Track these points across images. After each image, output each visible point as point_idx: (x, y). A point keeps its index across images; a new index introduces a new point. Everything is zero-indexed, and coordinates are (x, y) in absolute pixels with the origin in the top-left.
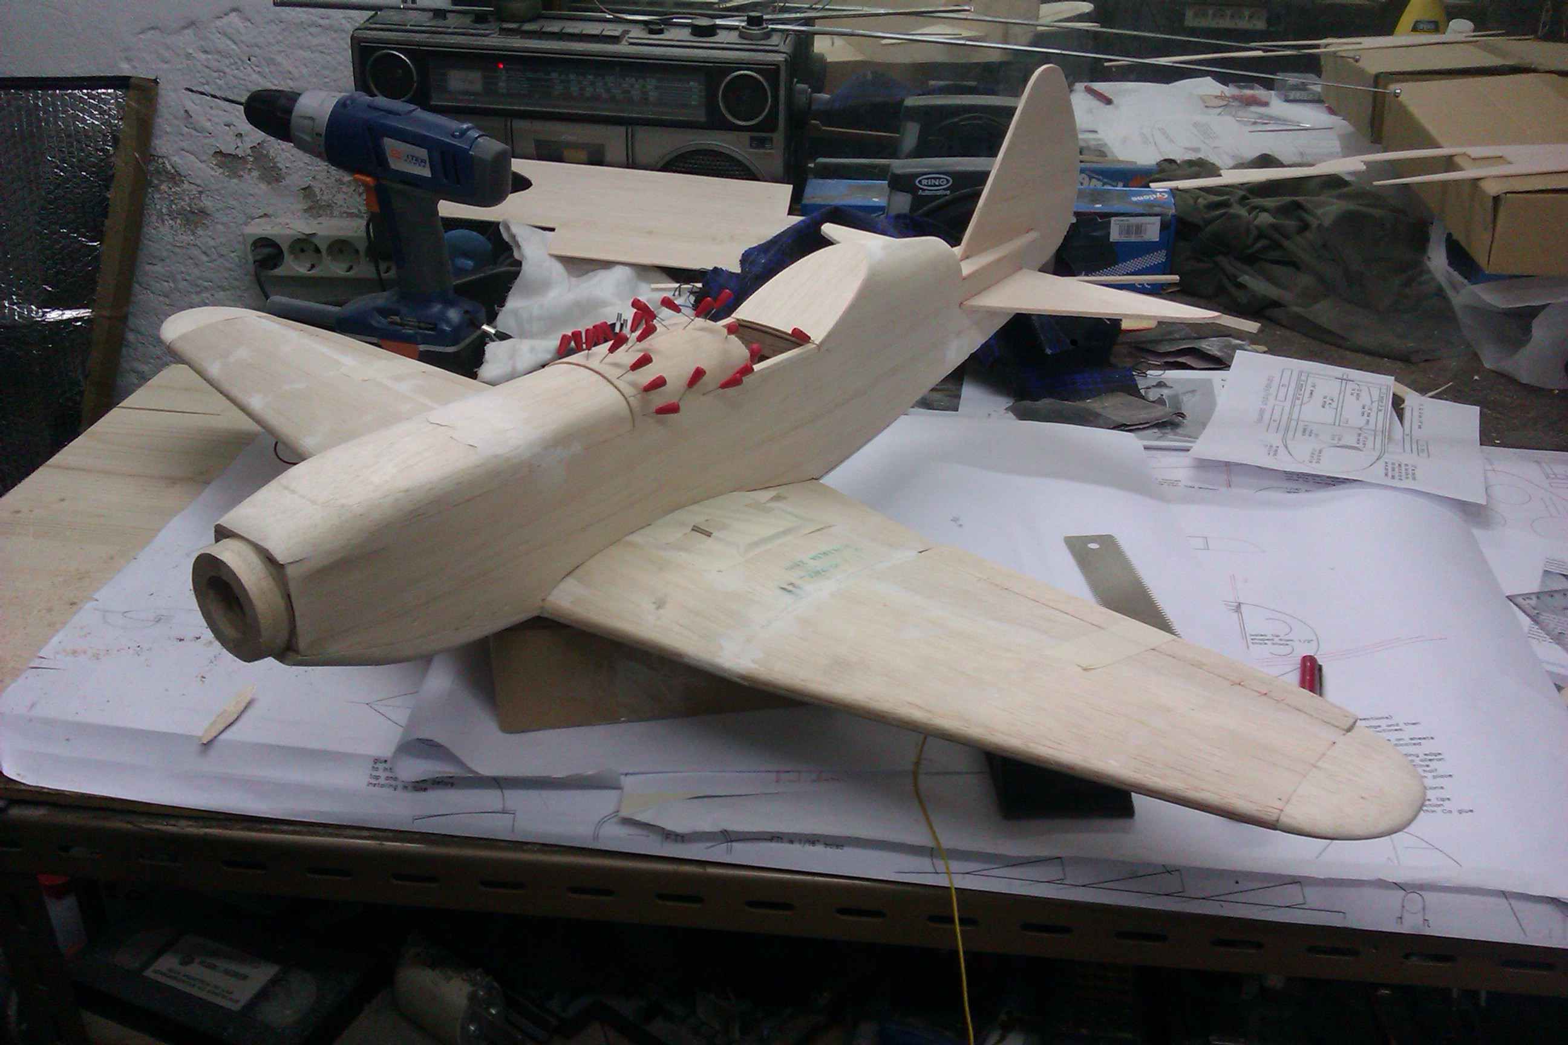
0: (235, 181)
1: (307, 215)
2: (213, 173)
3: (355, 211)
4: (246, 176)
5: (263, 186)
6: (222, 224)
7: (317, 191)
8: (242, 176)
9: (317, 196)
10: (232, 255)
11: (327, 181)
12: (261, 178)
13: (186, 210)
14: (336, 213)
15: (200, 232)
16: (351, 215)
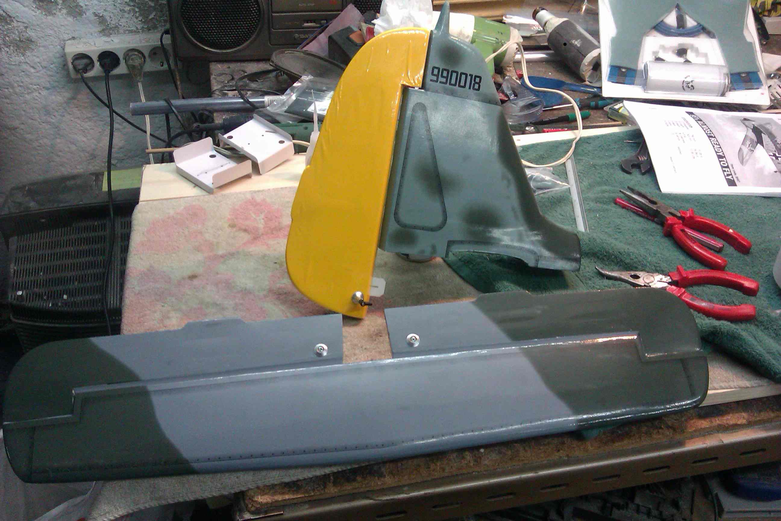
0: (50, 18)
1: (101, 35)
2: (34, 14)
3: (134, 29)
4: (58, 13)
5: (70, 19)
6: (44, 46)
7: (108, 18)
8: (55, 14)
9: (107, 22)
10: (52, 66)
11: (115, 11)
12: (69, 14)
13: (16, 40)
14: (121, 31)
15: (28, 53)
16: (131, 32)
